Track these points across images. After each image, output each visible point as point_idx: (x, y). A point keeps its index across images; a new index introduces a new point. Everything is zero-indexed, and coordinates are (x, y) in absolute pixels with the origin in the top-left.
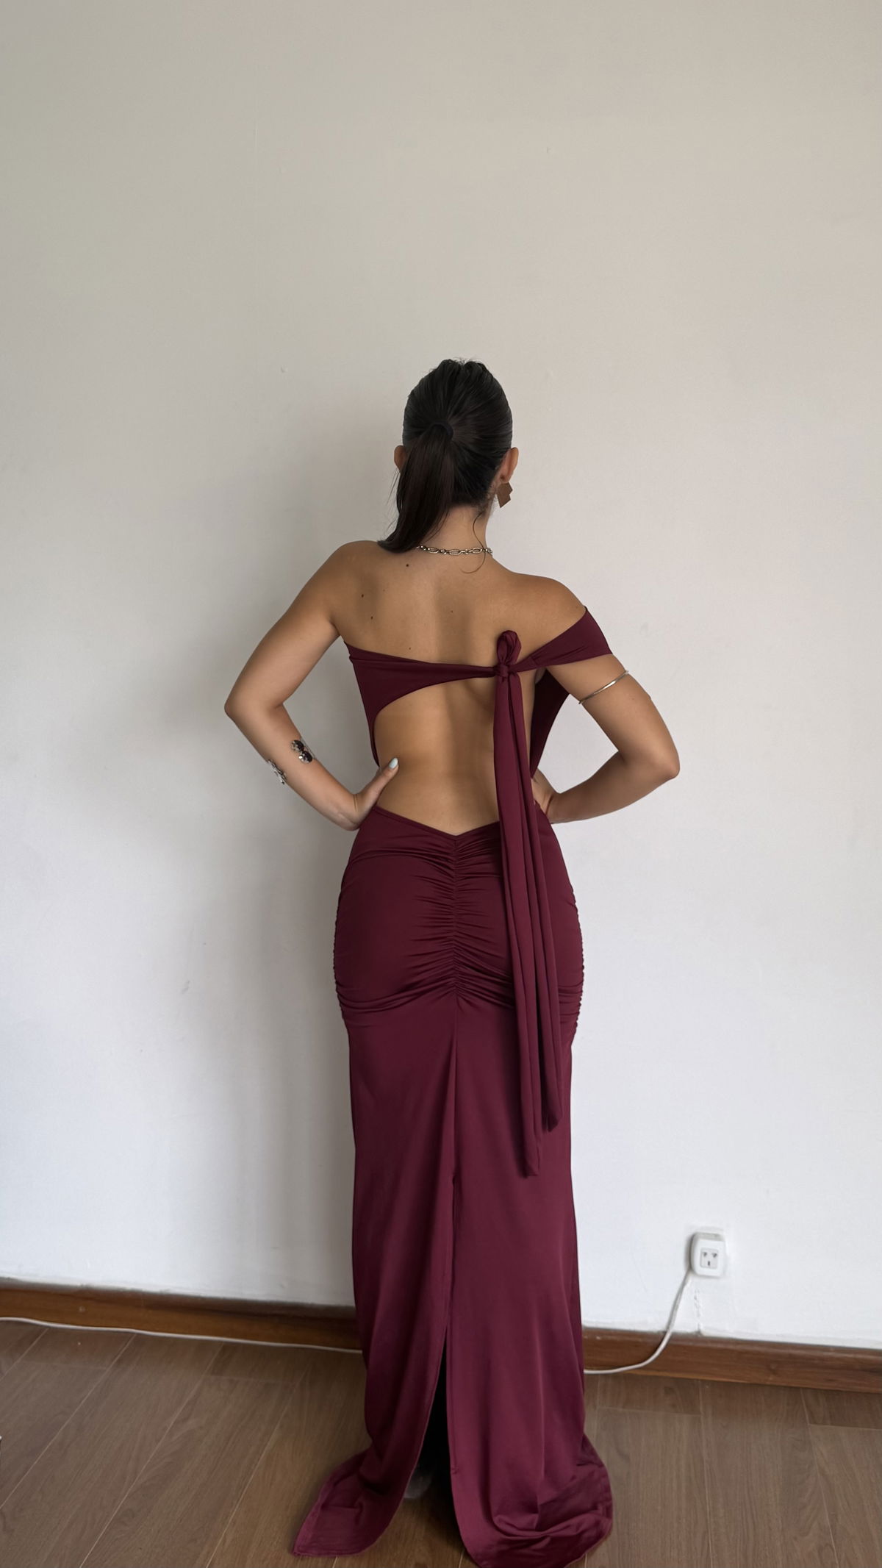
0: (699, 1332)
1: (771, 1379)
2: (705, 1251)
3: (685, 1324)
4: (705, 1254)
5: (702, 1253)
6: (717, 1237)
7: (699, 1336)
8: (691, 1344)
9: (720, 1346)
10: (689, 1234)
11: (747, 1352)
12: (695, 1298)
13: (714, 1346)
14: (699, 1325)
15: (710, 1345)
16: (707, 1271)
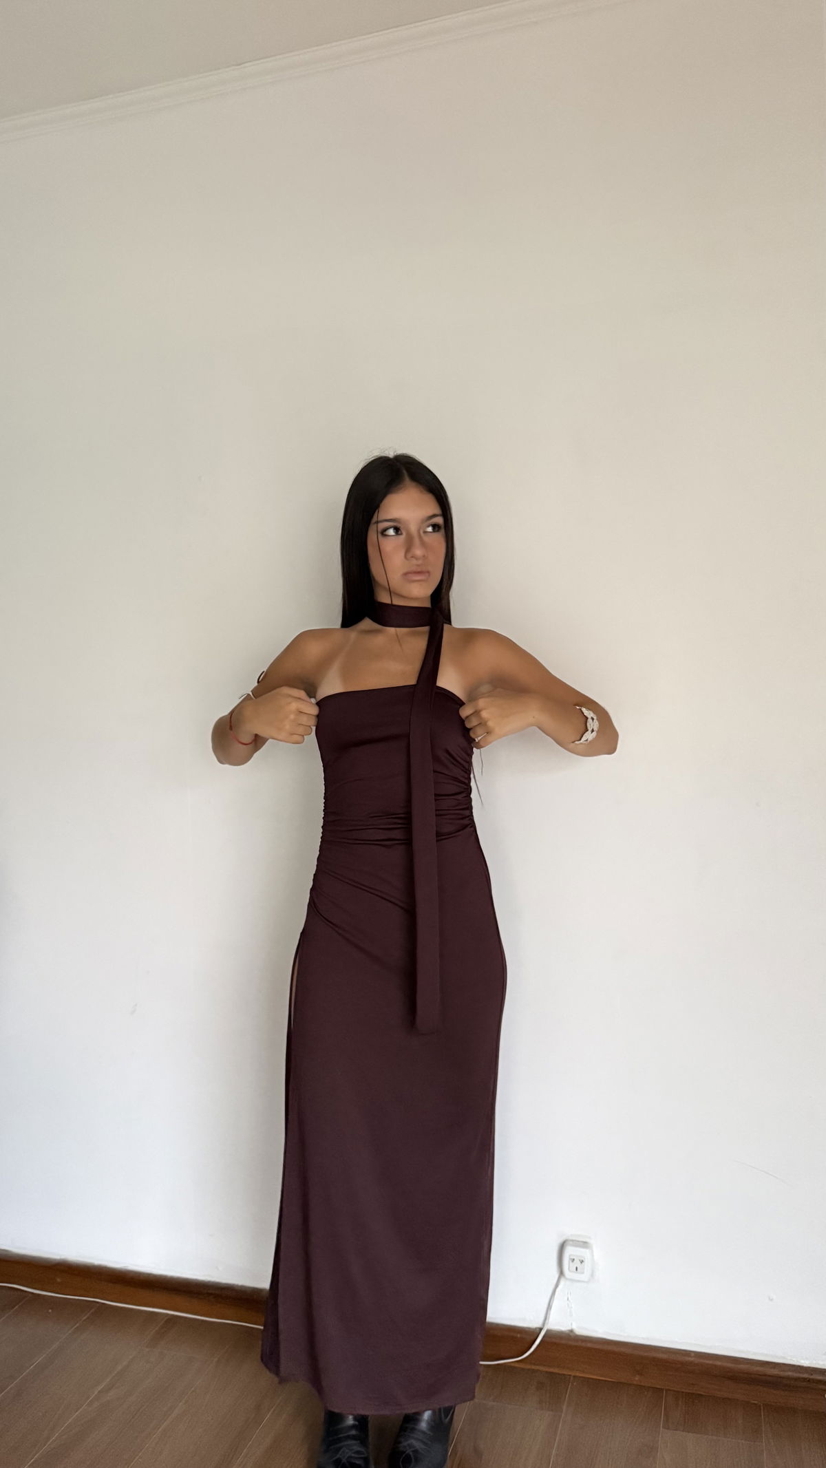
0: (572, 1331)
1: (637, 1379)
2: (572, 1257)
3: (560, 1322)
4: (574, 1260)
5: (570, 1259)
6: (585, 1244)
7: (571, 1334)
8: (563, 1342)
9: (589, 1345)
10: (561, 1240)
11: (614, 1353)
12: (568, 1299)
13: (583, 1344)
14: (571, 1324)
15: (579, 1344)
16: (576, 1276)
